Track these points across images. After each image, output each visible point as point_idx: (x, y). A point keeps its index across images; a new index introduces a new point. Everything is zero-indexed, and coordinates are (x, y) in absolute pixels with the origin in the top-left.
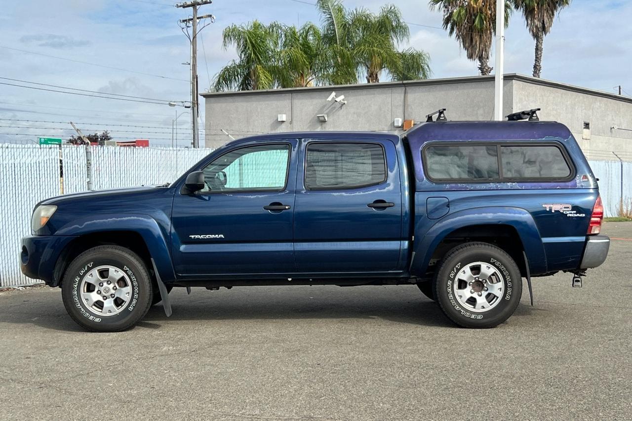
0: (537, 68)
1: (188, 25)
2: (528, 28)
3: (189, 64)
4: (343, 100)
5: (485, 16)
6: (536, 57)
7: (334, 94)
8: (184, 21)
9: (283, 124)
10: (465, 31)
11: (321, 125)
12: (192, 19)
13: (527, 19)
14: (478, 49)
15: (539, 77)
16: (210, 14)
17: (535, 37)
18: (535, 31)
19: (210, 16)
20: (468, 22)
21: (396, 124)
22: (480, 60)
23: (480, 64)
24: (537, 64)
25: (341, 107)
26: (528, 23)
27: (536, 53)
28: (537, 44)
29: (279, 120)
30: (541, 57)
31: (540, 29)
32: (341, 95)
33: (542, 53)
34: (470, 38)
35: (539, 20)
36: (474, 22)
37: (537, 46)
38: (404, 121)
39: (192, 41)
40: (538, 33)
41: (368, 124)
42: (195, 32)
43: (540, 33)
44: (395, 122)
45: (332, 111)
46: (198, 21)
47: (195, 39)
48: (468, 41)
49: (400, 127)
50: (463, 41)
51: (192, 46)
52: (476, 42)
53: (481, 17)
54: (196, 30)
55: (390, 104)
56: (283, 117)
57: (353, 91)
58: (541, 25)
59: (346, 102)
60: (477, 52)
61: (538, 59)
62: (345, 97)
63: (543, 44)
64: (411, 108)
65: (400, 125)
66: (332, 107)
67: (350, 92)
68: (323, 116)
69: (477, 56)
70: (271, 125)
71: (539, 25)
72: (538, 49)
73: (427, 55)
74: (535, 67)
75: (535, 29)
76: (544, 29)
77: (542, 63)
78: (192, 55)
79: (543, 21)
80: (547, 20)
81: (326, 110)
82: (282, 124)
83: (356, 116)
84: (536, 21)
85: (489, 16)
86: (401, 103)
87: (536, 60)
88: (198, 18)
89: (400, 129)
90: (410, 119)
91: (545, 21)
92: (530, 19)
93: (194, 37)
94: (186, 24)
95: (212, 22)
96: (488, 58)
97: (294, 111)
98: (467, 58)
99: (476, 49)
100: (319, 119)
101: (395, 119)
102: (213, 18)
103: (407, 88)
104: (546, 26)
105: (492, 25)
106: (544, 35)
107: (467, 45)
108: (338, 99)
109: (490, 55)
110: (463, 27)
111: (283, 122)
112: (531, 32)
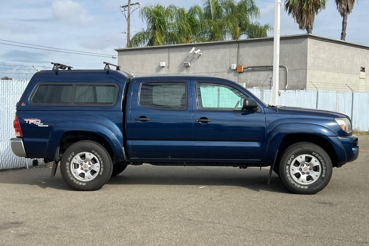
0: (343, 35)
1: (125, 9)
2: (338, 10)
3: (126, 33)
4: (200, 52)
5: (310, 2)
6: (343, 28)
7: (194, 49)
8: (123, 7)
9: (164, 68)
10: (298, 12)
11: (187, 69)
12: (127, 6)
13: (337, 4)
14: (305, 23)
15: (345, 40)
16: (138, 2)
17: (343, 15)
18: (342, 11)
19: (138, 3)
20: (299, 6)
21: (232, 68)
22: (307, 30)
23: (307, 32)
24: (343, 32)
25: (199, 57)
26: (338, 6)
27: (343, 25)
28: (343, 20)
29: (161, 66)
30: (346, 27)
31: (345, 10)
32: (199, 49)
33: (346, 25)
34: (301, 16)
35: (345, 5)
36: (303, 6)
37: (343, 21)
38: (238, 66)
39: (127, 19)
40: (345, 12)
41: (215, 68)
42: (129, 13)
43: (345, 13)
44: (232, 67)
45: (193, 59)
46: (131, 6)
47: (129, 18)
48: (300, 18)
49: (235, 70)
50: (297, 18)
51: (127, 22)
52: (305, 18)
53: (307, 3)
54: (129, 12)
55: (229, 55)
56: (164, 64)
57: (206, 46)
58: (346, 8)
59: (201, 54)
60: (305, 25)
61: (344, 29)
62: (201, 51)
63: (347, 20)
64: (242, 57)
65: (235, 68)
66: (192, 57)
67: (205, 47)
68: (187, 63)
69: (305, 27)
70: (156, 69)
71: (345, 8)
72: (344, 23)
73: (272, 26)
74: (342, 34)
75: (342, 10)
76: (348, 10)
77: (347, 32)
78: (127, 28)
79: (348, 5)
80: (350, 4)
81: (189, 59)
82: (162, 68)
83: (208, 63)
84: (343, 5)
85: (313, 2)
86: (236, 54)
87: (343, 30)
88: (131, 5)
89: (235, 71)
90: (241, 64)
91: (349, 5)
92: (339, 4)
93: (129, 16)
94: (124, 9)
95: (139, 7)
96: (312, 28)
97: (170, 60)
98: (299, 28)
99: (304, 23)
100: (185, 65)
101: (232, 65)
102: (140, 5)
103: (240, 44)
104: (349, 8)
105: (314, 8)
106: (348, 14)
107: (299, 20)
108: (196, 52)
109: (313, 27)
110: (296, 9)
111: (163, 67)
112: (340, 12)
